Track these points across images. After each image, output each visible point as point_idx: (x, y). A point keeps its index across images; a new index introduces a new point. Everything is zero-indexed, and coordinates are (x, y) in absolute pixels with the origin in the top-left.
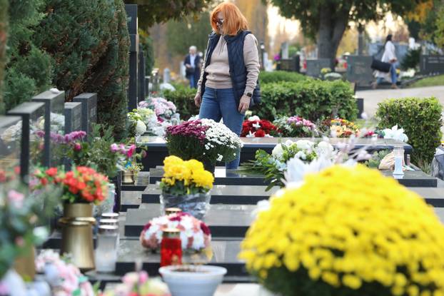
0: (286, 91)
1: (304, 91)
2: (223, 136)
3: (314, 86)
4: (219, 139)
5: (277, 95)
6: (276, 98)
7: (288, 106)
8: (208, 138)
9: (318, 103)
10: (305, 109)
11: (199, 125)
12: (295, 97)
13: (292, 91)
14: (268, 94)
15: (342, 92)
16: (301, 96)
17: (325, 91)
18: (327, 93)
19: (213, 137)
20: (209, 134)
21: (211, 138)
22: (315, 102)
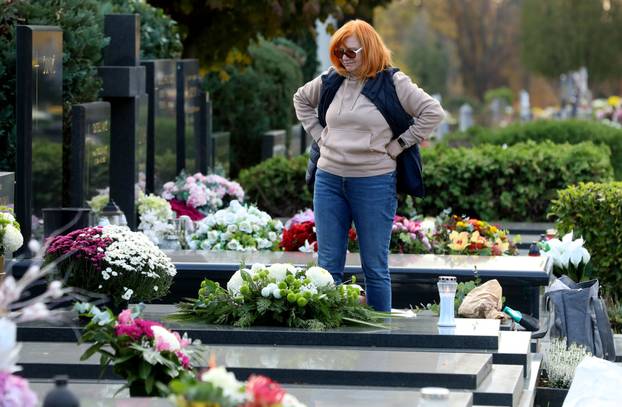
0: (486, 163)
1: (518, 162)
2: (137, 255)
3: (536, 154)
4: (128, 262)
5: (468, 170)
6: (467, 175)
7: (489, 190)
8: (108, 259)
9: (542, 185)
10: (518, 195)
11: (98, 236)
12: (501, 174)
13: (496, 161)
14: (452, 168)
15: (586, 166)
16: (512, 171)
17: (554, 163)
18: (558, 166)
19: (117, 258)
20: (111, 253)
21: (113, 259)
22: (537, 182)
